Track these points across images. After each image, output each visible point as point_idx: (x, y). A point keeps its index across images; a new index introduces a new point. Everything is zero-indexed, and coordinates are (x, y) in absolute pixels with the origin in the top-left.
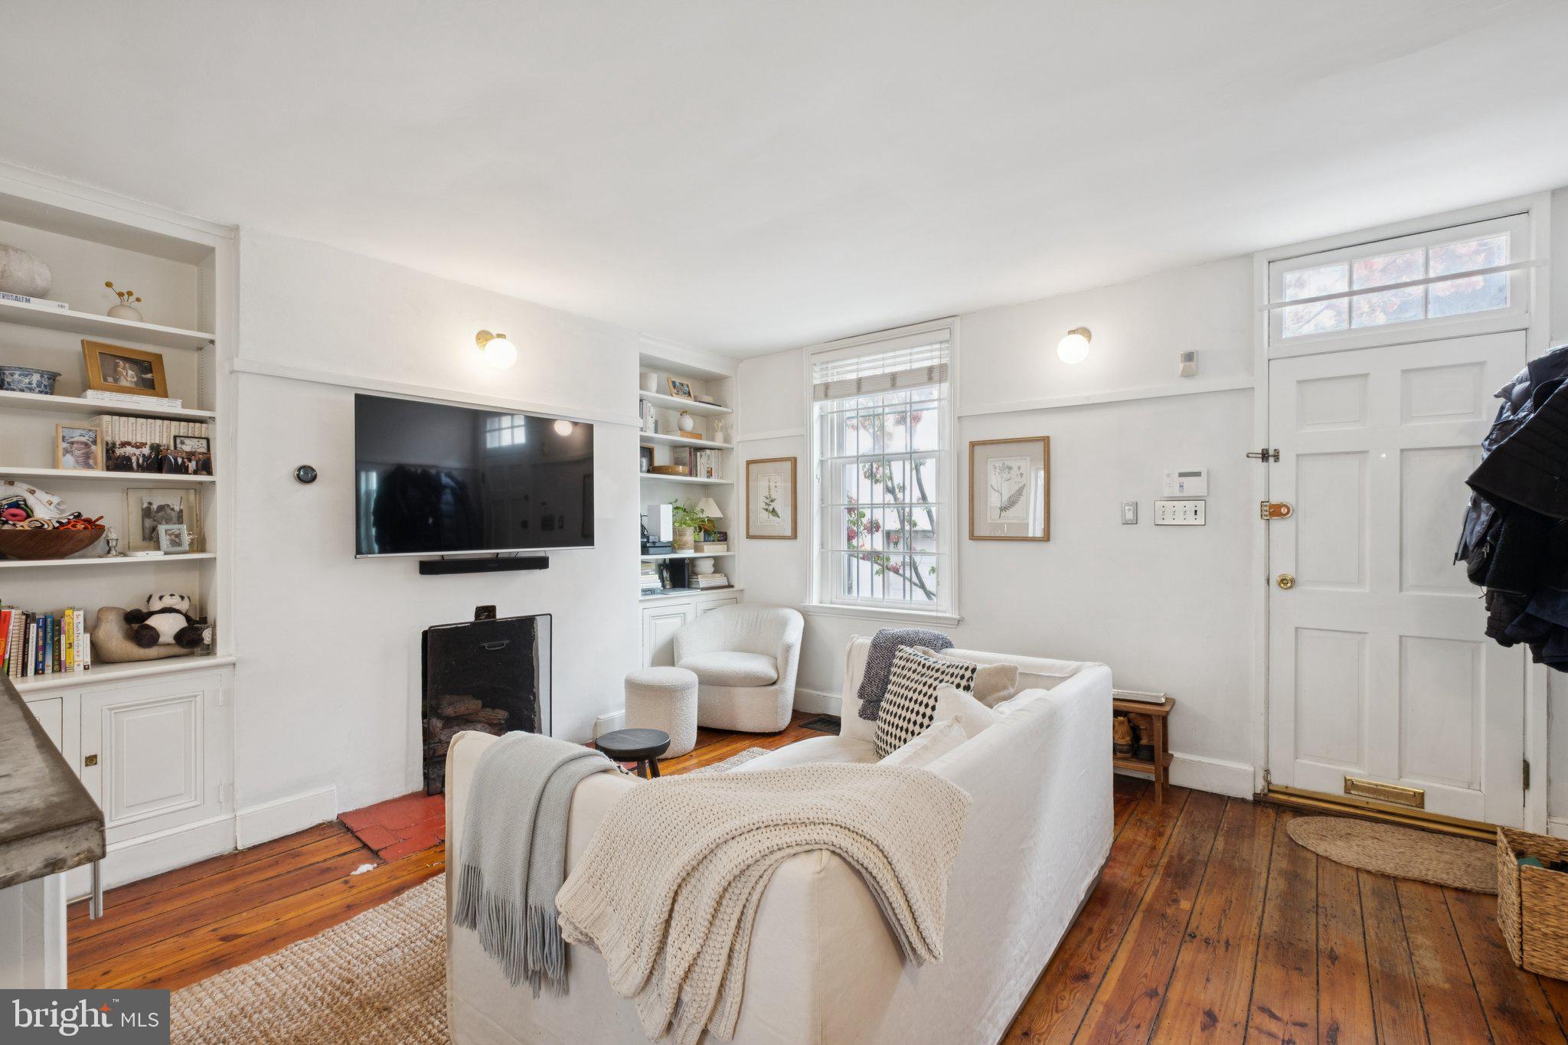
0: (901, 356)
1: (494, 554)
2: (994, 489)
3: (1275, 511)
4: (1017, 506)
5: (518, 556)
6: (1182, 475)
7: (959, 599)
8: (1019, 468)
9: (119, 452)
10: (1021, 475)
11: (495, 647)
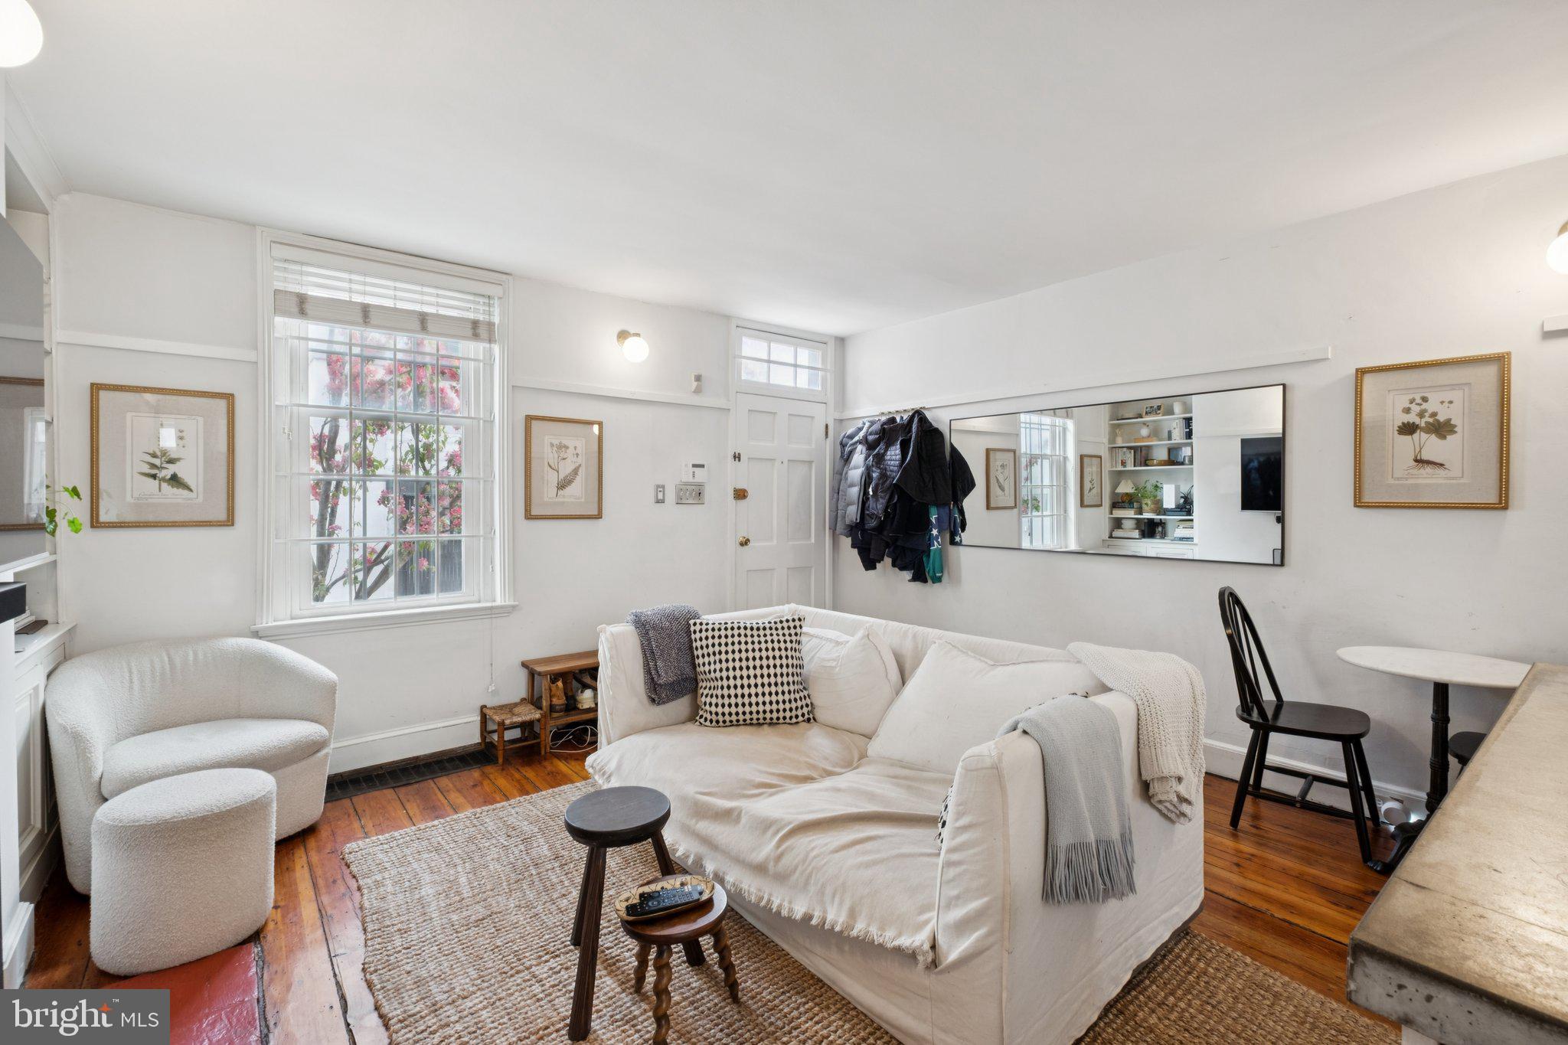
0: (430, 295)
2: (550, 467)
3: (740, 494)
4: (573, 484)
6: (694, 466)
7: (513, 581)
8: (575, 448)
10: (577, 455)
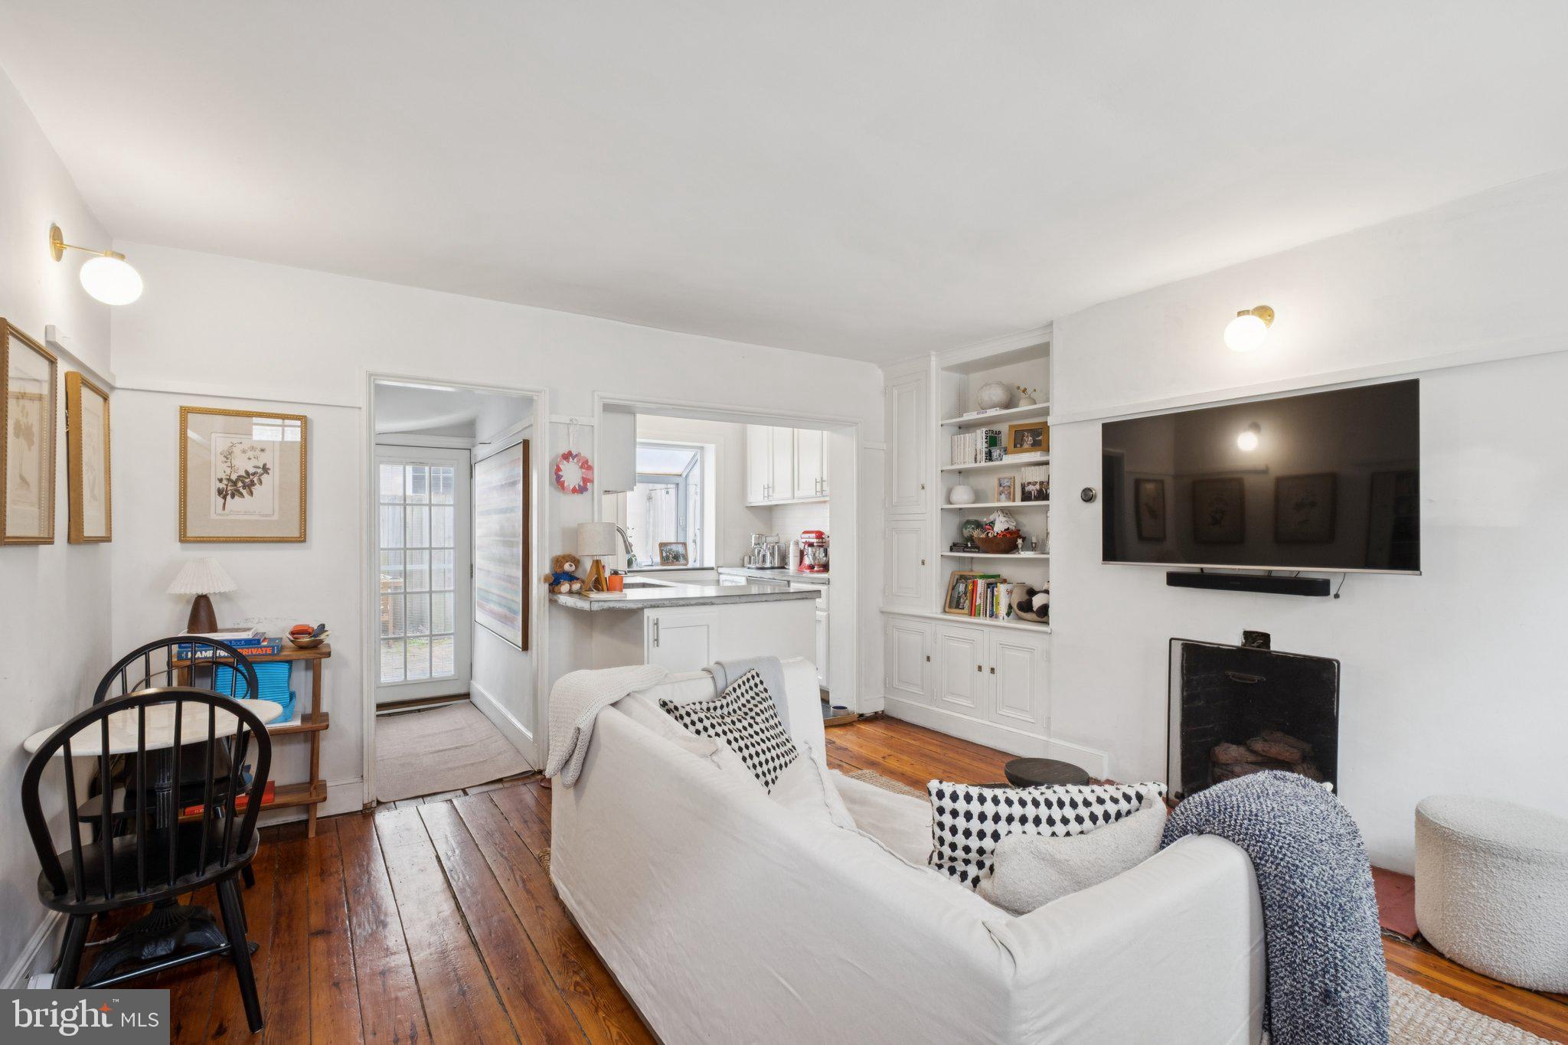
1: (1265, 571)
5: (1299, 576)
9: (1027, 489)
11: (1245, 679)
